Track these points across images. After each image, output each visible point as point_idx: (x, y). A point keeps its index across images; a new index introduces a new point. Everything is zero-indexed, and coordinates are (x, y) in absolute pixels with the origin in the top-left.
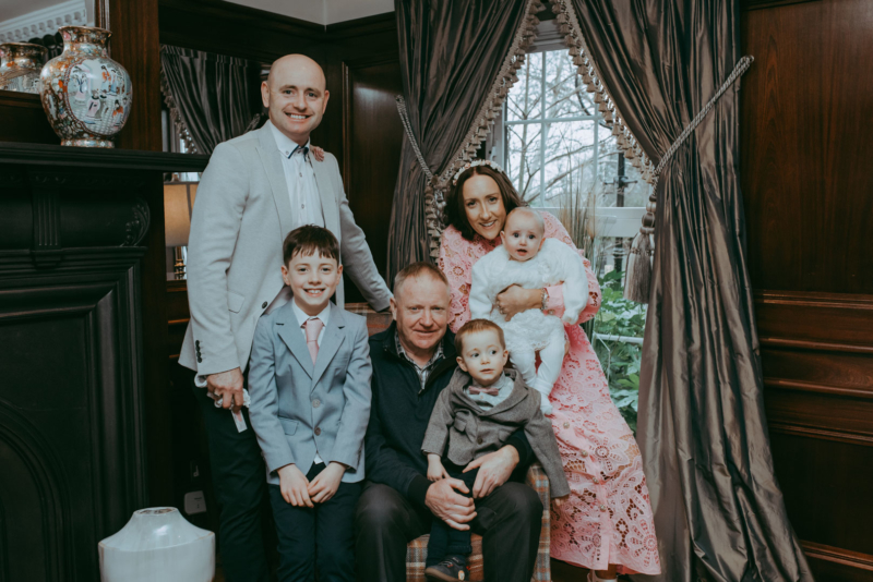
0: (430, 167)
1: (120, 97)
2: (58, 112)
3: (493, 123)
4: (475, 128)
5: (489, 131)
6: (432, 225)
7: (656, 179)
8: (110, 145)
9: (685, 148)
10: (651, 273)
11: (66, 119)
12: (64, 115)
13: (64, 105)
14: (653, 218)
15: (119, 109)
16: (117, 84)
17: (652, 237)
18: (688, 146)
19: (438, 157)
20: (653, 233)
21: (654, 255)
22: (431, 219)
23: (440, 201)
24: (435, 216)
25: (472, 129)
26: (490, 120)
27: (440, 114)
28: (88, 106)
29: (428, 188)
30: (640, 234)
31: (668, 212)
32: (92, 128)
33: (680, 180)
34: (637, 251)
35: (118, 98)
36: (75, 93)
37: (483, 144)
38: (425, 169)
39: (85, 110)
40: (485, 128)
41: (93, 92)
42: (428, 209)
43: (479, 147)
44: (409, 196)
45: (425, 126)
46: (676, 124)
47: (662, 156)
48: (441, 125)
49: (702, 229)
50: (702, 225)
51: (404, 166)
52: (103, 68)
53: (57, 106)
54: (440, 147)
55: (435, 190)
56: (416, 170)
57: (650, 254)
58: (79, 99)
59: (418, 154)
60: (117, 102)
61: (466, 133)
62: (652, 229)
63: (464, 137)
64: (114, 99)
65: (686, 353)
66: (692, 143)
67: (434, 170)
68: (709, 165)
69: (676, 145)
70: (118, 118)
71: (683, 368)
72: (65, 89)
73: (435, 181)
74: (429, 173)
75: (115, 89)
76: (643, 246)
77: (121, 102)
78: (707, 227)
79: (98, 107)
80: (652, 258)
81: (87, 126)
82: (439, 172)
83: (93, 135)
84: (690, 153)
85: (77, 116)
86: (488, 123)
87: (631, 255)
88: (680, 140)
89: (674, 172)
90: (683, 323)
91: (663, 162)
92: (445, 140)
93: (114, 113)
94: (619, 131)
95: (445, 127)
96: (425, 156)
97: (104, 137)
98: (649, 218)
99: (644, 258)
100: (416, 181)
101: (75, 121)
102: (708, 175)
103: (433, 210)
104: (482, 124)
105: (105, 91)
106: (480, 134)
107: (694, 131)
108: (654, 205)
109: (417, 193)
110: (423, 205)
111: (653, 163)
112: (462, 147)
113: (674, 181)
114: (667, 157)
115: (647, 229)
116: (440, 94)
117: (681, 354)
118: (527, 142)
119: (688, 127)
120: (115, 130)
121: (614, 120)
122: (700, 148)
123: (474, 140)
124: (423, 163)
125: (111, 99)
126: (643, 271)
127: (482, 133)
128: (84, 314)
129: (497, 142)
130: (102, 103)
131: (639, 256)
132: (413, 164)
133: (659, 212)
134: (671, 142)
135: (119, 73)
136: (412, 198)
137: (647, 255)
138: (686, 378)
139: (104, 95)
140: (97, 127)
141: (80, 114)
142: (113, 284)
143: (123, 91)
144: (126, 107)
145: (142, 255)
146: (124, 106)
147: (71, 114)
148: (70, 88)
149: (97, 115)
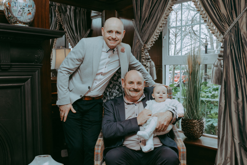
0: (143, 41)
1: (30, 9)
2: (8, 14)
3: (164, 25)
4: (158, 27)
5: (163, 28)
6: (144, 61)
7: (223, 40)
8: (27, 26)
9: (234, 28)
10: (222, 74)
11: (11, 16)
12: (10, 15)
13: (10, 11)
14: (222, 54)
15: (30, 13)
16: (29, 4)
17: (222, 61)
18: (236, 27)
19: (146, 38)
20: (223, 59)
21: (223, 67)
22: (143, 59)
23: (146, 53)
24: (145, 58)
25: (157, 28)
26: (163, 24)
27: (146, 23)
28: (18, 11)
29: (142, 48)
30: (217, 60)
31: (228, 51)
32: (20, 19)
33: (233, 39)
34: (217, 66)
35: (29, 9)
36: (13, 7)
37: (161, 33)
38: (142, 42)
39: (17, 13)
40: (161, 27)
42: (142, 55)
43: (160, 34)
44: (136, 51)
45: (141, 28)
46: (231, 19)
47: (226, 31)
48: (146, 27)
49: (242, 57)
50: (242, 55)
51: (134, 42)
53: (8, 12)
54: (146, 34)
55: (145, 49)
56: (138, 43)
57: (221, 67)
58: (15, 9)
59: (139, 37)
60: (29, 10)
61: (155, 29)
62: (222, 58)
63: (154, 31)
64: (28, 9)
65: (236, 103)
66: (237, 26)
67: (144, 42)
68: (244, 33)
69: (231, 27)
71: (235, 108)
72: (10, 5)
73: (145, 46)
74: (143, 44)
75: (28, 6)
76: (219, 64)
77: (30, 11)
78: (244, 56)
79: (22, 12)
80: (222, 68)
81: (18, 19)
82: (146, 43)
83: (20, 22)
84: (237, 30)
85: (14, 15)
86: (163, 25)
87: (214, 68)
88: (232, 25)
89: (231, 36)
90: (235, 91)
91: (226, 33)
92: (148, 32)
94: (209, 24)
95: (148, 27)
96: (141, 38)
97: (24, 23)
98: (221, 54)
99: (219, 69)
100: (138, 46)
101: (14, 17)
102: (244, 37)
103: (144, 56)
104: (161, 26)
105: (24, 6)
106: (160, 29)
107: (238, 21)
108: (223, 49)
109: (139, 50)
110: (141, 54)
111: (222, 34)
112: (154, 34)
113: (230, 40)
114: (227, 31)
115: (220, 58)
116: (146, 16)
117: (234, 103)
118: (177, 42)
119: (236, 20)
120: (29, 21)
121: (207, 21)
122: (240, 27)
123: (158, 31)
124: (141, 40)
125: (26, 9)
126: (219, 73)
127: (161, 29)
128: (20, 87)
129: (166, 34)
130: (23, 10)
131: (217, 68)
132: (138, 41)
133: (225, 52)
134: (229, 26)
136: (137, 52)
137: (220, 68)
138: (237, 112)
139: (24, 8)
140: (22, 19)
141: (16, 14)
142: (31, 77)
143: (31, 7)
144: (33, 13)
145: (41, 67)
146: (32, 13)
147: (12, 14)
148: (12, 5)
149: (21, 15)
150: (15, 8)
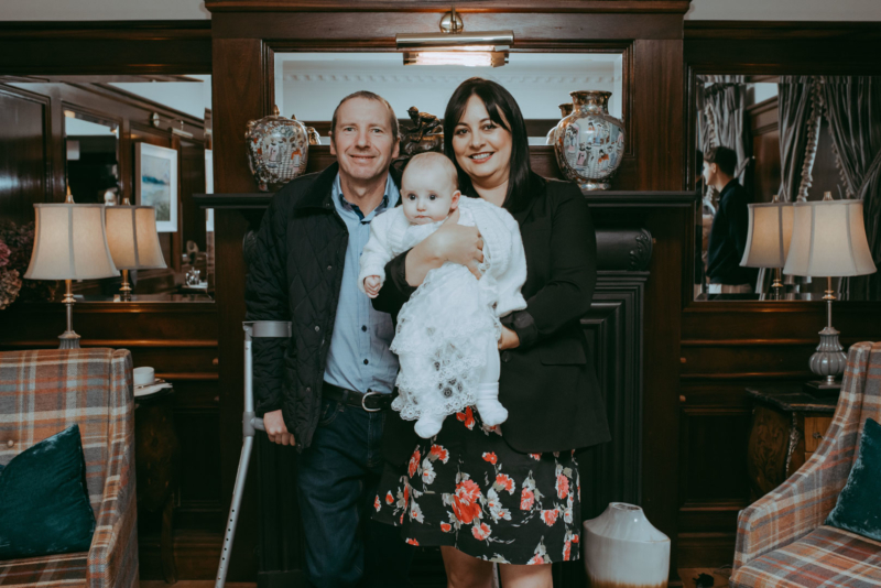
1: (605, 147)
8: (602, 186)
11: (565, 168)
12: (564, 164)
13: (563, 156)
16: (602, 137)
28: (578, 156)
32: (582, 174)
35: (603, 147)
36: (568, 147)
39: (576, 160)
41: (581, 145)
52: (591, 124)
58: (571, 152)
60: (601, 151)
64: (599, 149)
70: (605, 164)
72: (562, 143)
75: (599, 141)
77: (606, 151)
79: (585, 157)
81: (579, 172)
83: (586, 180)
85: (571, 165)
93: (600, 160)
97: (594, 181)
101: (570, 169)
105: (590, 143)
120: (604, 174)
125: (595, 150)
130: (588, 153)
135: (605, 127)
139: (589, 146)
140: (587, 173)
141: (573, 163)
142: (619, 304)
143: (608, 141)
144: (613, 155)
145: (645, 279)
146: (610, 154)
147: (567, 164)
148: (565, 143)
149: (585, 163)
150: (570, 150)
